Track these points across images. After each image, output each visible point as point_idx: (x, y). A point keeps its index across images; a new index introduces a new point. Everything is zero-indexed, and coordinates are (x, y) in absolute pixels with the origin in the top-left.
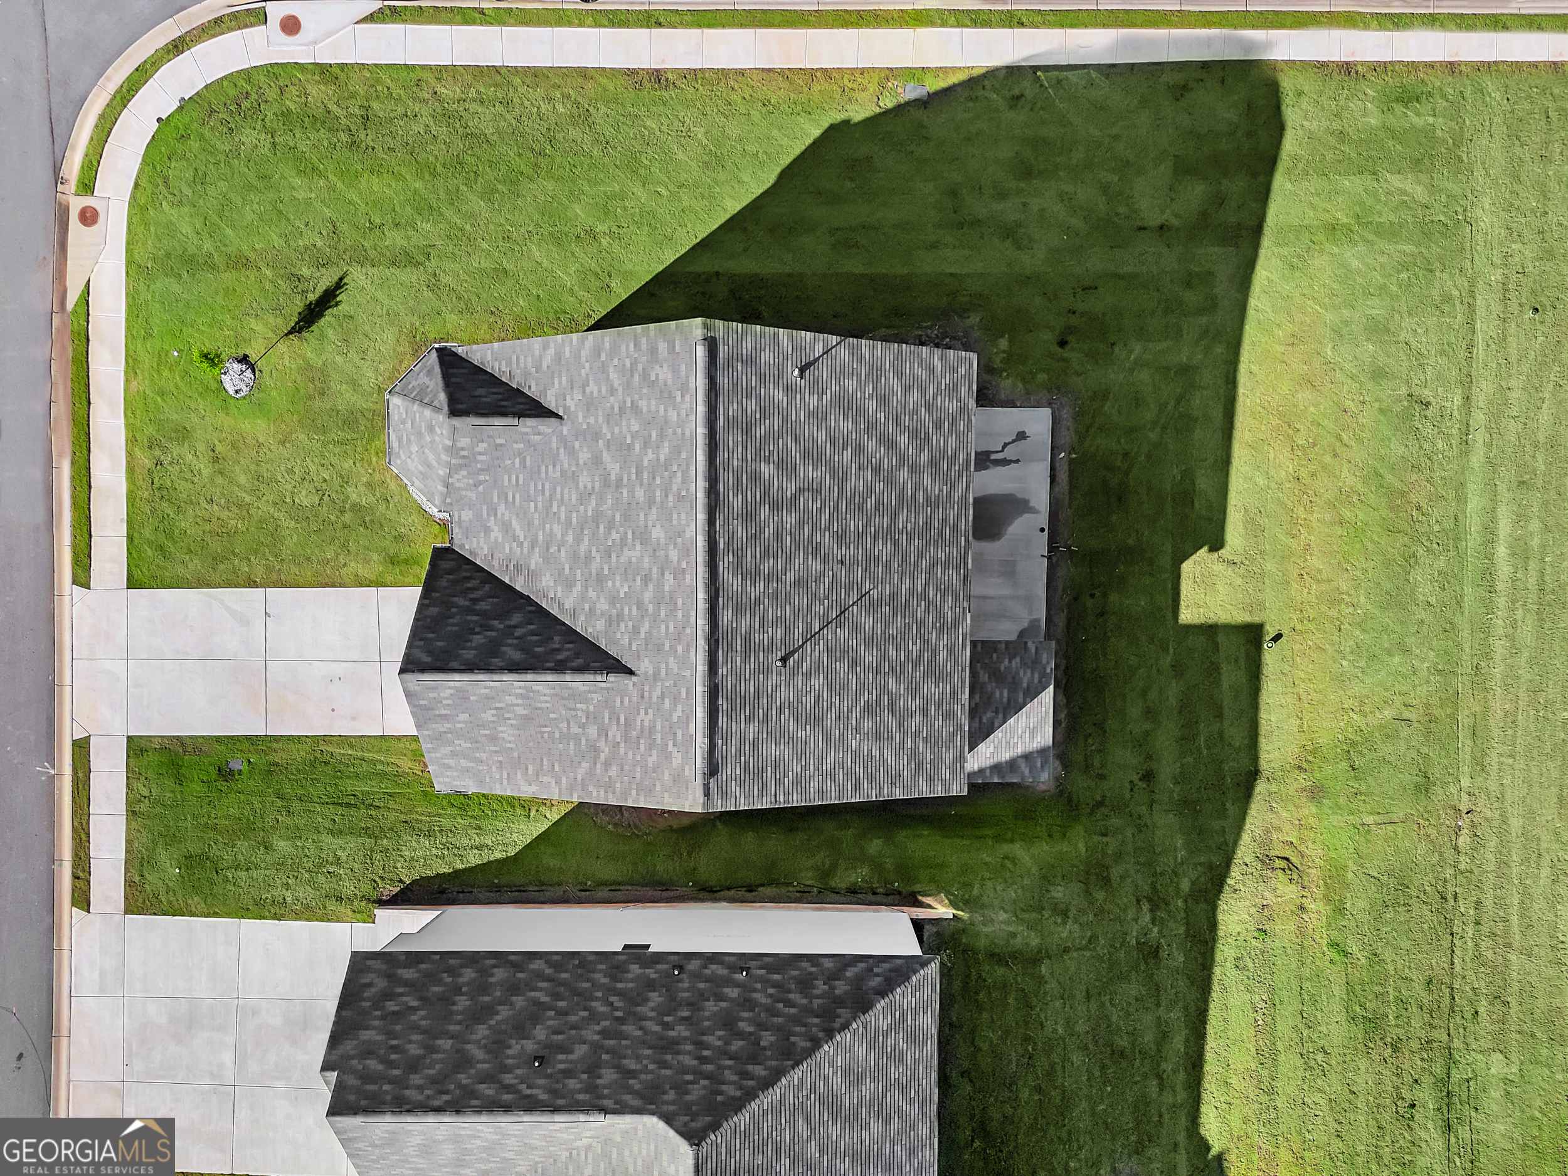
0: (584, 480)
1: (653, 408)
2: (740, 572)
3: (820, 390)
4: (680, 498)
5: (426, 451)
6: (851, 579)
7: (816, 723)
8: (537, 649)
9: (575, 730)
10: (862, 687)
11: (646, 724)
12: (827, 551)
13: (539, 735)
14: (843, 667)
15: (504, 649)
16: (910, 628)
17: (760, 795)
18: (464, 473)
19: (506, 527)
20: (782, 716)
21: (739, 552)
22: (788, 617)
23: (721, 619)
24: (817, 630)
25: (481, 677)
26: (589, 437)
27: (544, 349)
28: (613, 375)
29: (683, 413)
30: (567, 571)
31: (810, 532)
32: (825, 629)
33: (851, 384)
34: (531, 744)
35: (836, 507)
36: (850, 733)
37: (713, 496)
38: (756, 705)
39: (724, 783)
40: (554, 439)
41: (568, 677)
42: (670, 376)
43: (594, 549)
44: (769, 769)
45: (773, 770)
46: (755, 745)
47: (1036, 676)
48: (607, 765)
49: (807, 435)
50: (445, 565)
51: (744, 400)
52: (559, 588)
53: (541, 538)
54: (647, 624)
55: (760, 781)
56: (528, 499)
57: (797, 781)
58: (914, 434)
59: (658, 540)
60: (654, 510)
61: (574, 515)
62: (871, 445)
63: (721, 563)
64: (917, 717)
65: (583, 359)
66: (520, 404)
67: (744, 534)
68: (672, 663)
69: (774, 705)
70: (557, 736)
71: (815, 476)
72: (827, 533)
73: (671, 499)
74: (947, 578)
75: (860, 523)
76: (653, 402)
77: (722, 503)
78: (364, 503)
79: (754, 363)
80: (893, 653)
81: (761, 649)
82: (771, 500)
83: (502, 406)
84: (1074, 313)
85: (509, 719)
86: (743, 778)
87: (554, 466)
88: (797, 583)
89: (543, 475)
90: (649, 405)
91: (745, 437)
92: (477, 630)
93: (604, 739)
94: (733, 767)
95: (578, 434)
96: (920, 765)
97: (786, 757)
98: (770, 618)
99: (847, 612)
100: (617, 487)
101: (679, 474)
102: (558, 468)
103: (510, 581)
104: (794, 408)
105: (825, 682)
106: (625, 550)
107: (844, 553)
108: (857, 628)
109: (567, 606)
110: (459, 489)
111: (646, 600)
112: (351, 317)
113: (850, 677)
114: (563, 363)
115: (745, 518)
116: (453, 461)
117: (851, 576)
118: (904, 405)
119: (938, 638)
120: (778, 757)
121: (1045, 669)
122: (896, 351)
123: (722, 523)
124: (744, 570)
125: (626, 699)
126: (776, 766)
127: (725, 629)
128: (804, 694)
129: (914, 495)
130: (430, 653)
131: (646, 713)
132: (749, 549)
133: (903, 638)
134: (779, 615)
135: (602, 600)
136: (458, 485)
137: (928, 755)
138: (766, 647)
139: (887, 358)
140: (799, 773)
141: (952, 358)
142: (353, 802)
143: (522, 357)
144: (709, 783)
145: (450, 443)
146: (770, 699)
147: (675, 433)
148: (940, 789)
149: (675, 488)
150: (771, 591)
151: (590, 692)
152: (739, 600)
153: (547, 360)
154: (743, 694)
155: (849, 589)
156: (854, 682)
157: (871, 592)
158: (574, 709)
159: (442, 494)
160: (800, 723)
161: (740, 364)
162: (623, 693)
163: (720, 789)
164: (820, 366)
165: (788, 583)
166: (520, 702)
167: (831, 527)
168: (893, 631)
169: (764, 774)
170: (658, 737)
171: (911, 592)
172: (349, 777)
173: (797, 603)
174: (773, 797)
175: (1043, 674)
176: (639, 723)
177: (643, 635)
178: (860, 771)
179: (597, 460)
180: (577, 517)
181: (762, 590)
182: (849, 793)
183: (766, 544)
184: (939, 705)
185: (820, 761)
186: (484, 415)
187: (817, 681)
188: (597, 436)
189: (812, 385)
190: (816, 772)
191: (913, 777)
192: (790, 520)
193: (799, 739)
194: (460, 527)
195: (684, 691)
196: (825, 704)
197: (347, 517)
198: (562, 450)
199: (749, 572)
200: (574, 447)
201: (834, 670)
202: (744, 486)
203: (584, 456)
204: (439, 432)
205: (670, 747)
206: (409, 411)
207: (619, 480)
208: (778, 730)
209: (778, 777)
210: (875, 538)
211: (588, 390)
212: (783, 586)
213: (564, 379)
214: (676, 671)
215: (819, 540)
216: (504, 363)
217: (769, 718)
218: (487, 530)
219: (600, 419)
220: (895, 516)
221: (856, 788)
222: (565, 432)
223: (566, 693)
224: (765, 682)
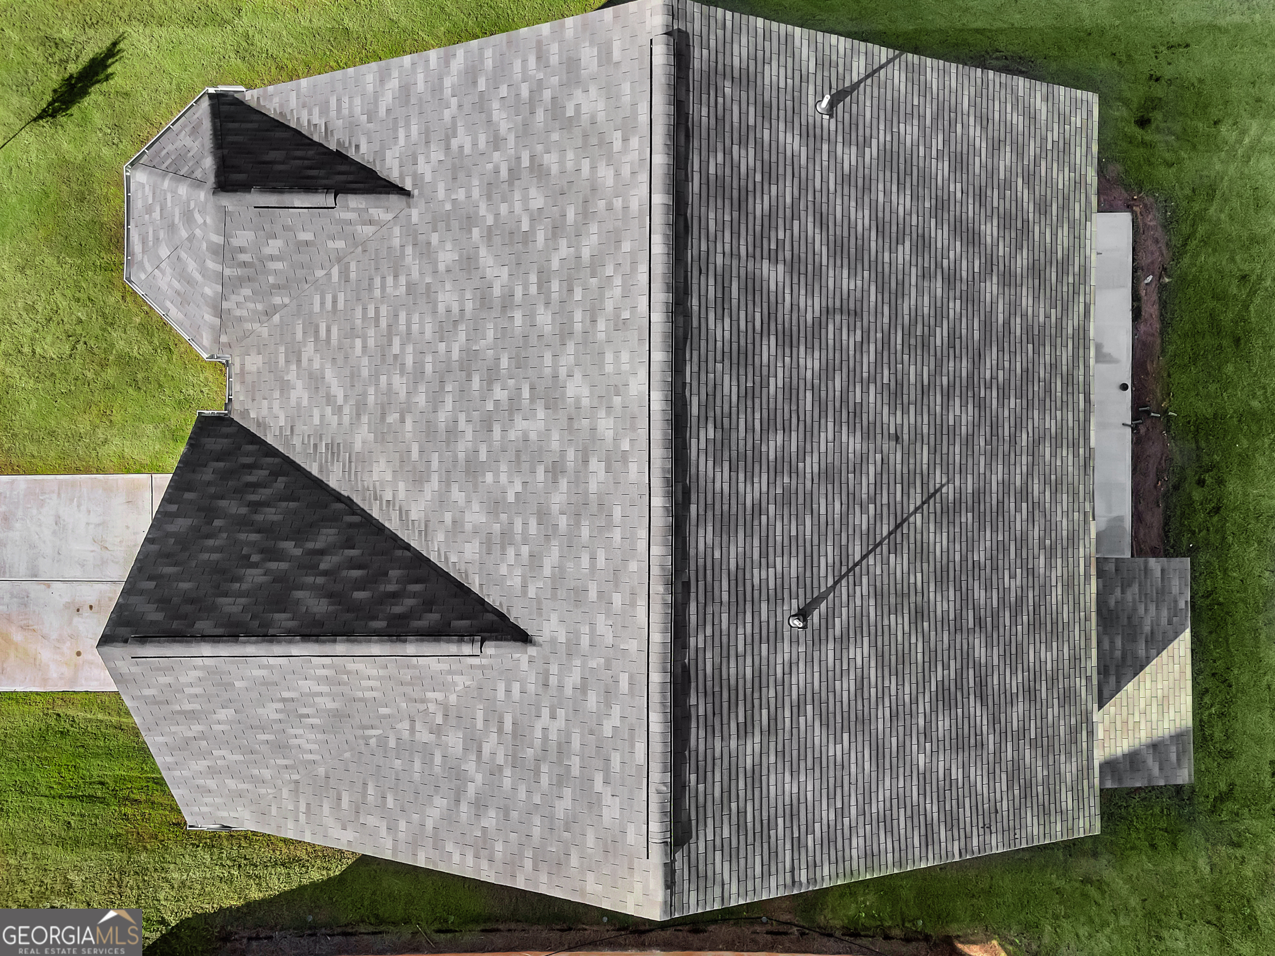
0: (447, 298)
1: (570, 165)
2: (726, 457)
3: (861, 139)
4: (619, 325)
5: (184, 255)
6: (912, 467)
7: (859, 727)
8: (359, 595)
9: (424, 736)
10: (932, 657)
11: (553, 736)
12: (871, 419)
13: (361, 742)
14: (900, 624)
15: (299, 594)
16: (1006, 550)
17: (766, 874)
18: (247, 292)
19: (315, 381)
20: (802, 719)
21: (726, 421)
22: (808, 537)
23: (693, 544)
24: (857, 558)
25: (250, 649)
26: (455, 225)
27: (382, 81)
28: (499, 115)
29: (626, 171)
30: (415, 455)
31: (845, 384)
32: (871, 557)
33: (910, 132)
34: (347, 755)
35: (887, 342)
36: (915, 741)
37: (681, 320)
38: (756, 702)
39: (701, 857)
40: (397, 231)
41: (411, 648)
42: (601, 105)
43: (462, 417)
44: (780, 821)
45: (788, 824)
46: (756, 777)
47: (1165, 613)
48: (479, 806)
49: (839, 216)
50: (213, 444)
51: (735, 148)
52: (401, 486)
53: (371, 399)
54: (555, 552)
55: (765, 846)
56: (351, 333)
57: (830, 840)
58: (1006, 221)
59: (578, 399)
60: (571, 348)
61: (429, 358)
62: (941, 236)
63: (694, 441)
64: (1021, 704)
65: (448, 92)
66: (340, 173)
67: (734, 389)
68: (602, 624)
69: (787, 699)
70: (392, 743)
71: (852, 287)
72: (872, 387)
73: (601, 325)
74: (1059, 463)
75: (926, 369)
76: (570, 155)
77: (695, 332)
78: (135, 354)
79: (752, 84)
80: (979, 594)
81: (764, 597)
82: (780, 327)
83: (309, 177)
84: (1157, 80)
85: (308, 716)
86: (734, 844)
87: (396, 276)
88: (823, 476)
89: (377, 293)
90: (562, 162)
91: (736, 214)
92: (255, 558)
93: (474, 758)
94: (718, 824)
95: (437, 221)
96: (1027, 789)
97: (810, 795)
98: (779, 539)
99: (905, 525)
100: (504, 307)
101: (618, 281)
102: (403, 280)
103: (321, 471)
104: (818, 167)
105: (873, 650)
106: (518, 418)
107: (899, 421)
108: (922, 553)
109: (414, 516)
110: (240, 319)
111: (555, 509)
112: (126, 94)
113: (913, 640)
114: (413, 101)
115: (735, 360)
116: (228, 272)
117: (912, 461)
118: (992, 173)
119: (1049, 566)
120: (795, 797)
121: (1176, 602)
122: (979, 81)
123: (695, 369)
124: (734, 454)
125: (516, 687)
126: (793, 815)
127: (701, 561)
128: (838, 676)
129: (1007, 323)
130: (163, 602)
131: (553, 717)
132: (742, 416)
133: (995, 568)
134: (794, 533)
135: (476, 507)
136: (238, 313)
137: (1039, 769)
138: (772, 592)
139: (966, 92)
140: (832, 823)
141: (1062, 98)
142: (99, 794)
143: (346, 99)
144: (673, 861)
145: (218, 239)
146: (780, 688)
147: (610, 208)
148: (1059, 829)
149: (609, 305)
150: (779, 491)
151: (450, 672)
152: (726, 507)
153: (387, 99)
154: (733, 682)
155: (908, 485)
156: (920, 650)
157: (944, 490)
158: (424, 701)
159: (212, 327)
160: (831, 731)
161: (728, 84)
162: (509, 675)
163: (693, 870)
164: (861, 97)
165: (808, 476)
166: (324, 689)
167: (879, 376)
168: (980, 556)
169: (773, 832)
170: (575, 762)
171: (1005, 485)
172: (96, 756)
173: (823, 511)
174: (788, 875)
175: (1175, 611)
176: (538, 733)
177: (547, 571)
178: (932, 808)
179: (469, 263)
180: (434, 363)
181: (764, 489)
182: (917, 851)
183: (772, 406)
184: (1053, 680)
185: (867, 796)
186: (274, 190)
187: (859, 651)
188: (470, 221)
189: (847, 130)
190: (861, 818)
191: (1017, 812)
192: (811, 364)
193: (831, 759)
194: (243, 382)
195: (624, 679)
196: (873, 691)
197: (111, 374)
198: (409, 250)
199: (742, 457)
200: (429, 243)
201: (886, 629)
202: (735, 302)
203: (447, 256)
204: (200, 220)
205: (598, 785)
206: (158, 191)
207: (508, 298)
208: (795, 746)
209: (796, 835)
210: (948, 396)
211: (455, 143)
212: (801, 480)
213: (414, 129)
214: (609, 640)
215: (858, 400)
216: (316, 111)
217: (780, 726)
218: (285, 387)
219: (476, 193)
220: (978, 358)
221: (928, 840)
222: (415, 218)
223: (407, 675)
224: (772, 657)
